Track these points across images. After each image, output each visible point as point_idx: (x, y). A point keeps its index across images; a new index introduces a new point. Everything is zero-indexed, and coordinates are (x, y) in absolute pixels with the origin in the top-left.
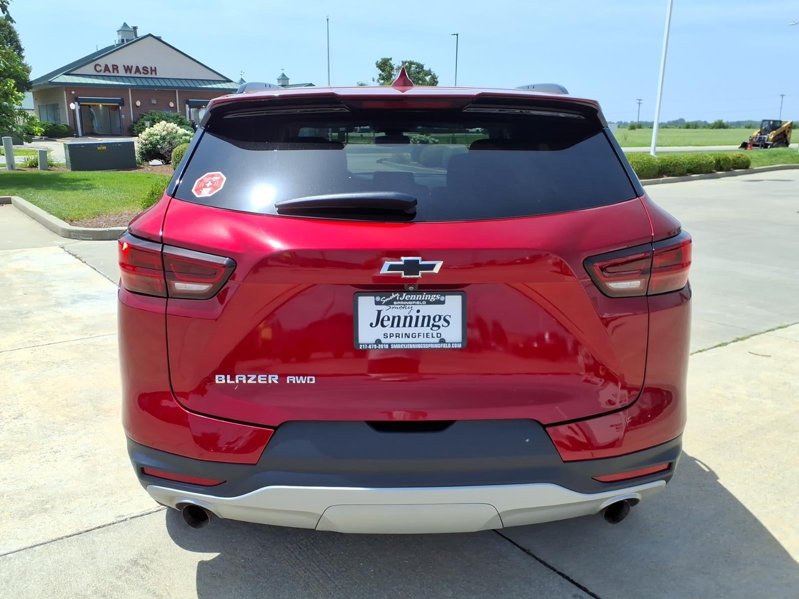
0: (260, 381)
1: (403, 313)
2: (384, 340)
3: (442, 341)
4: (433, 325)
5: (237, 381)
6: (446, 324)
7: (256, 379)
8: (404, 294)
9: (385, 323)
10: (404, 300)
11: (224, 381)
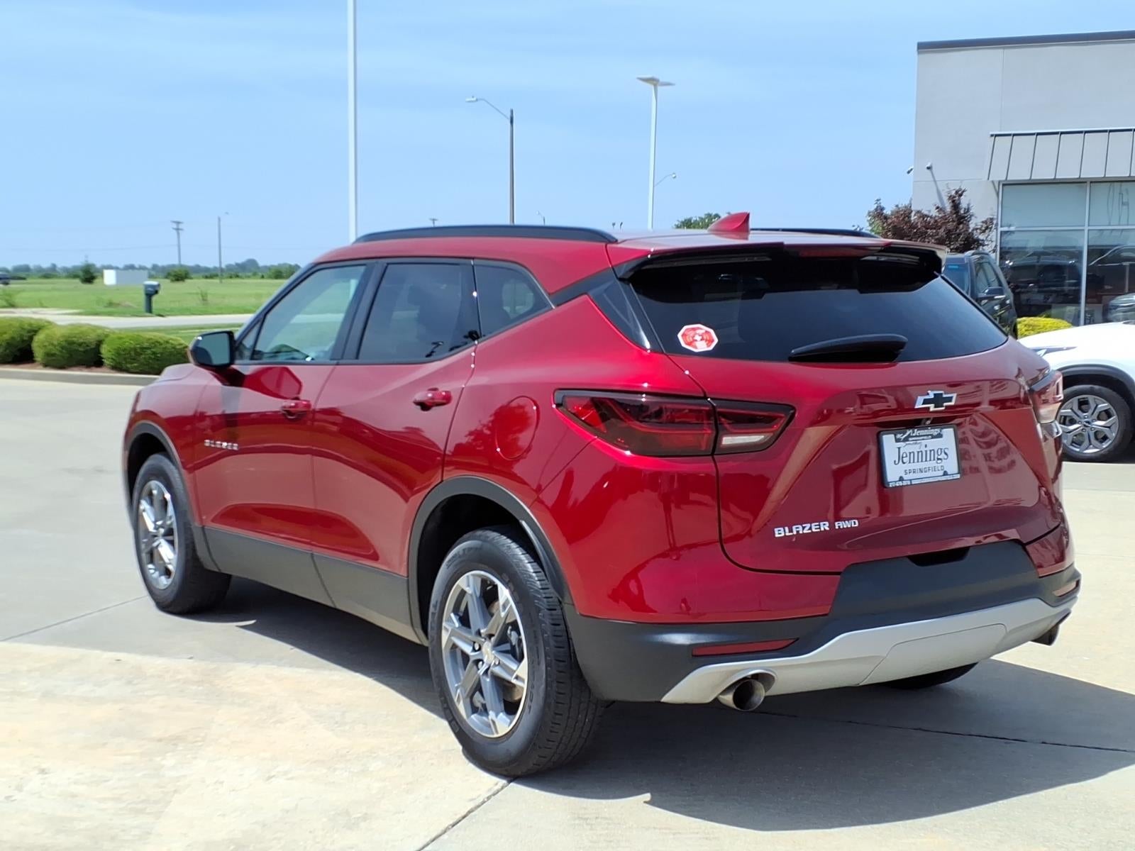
0: (814, 530)
1: (915, 448)
2: (905, 477)
3: (945, 474)
4: (938, 459)
5: (795, 533)
6: (946, 457)
7: (810, 529)
8: (916, 430)
9: (905, 460)
10: (916, 436)
11: (783, 535)
